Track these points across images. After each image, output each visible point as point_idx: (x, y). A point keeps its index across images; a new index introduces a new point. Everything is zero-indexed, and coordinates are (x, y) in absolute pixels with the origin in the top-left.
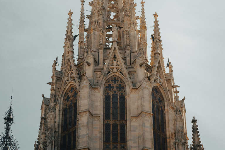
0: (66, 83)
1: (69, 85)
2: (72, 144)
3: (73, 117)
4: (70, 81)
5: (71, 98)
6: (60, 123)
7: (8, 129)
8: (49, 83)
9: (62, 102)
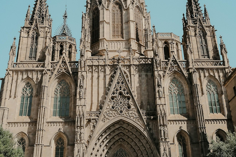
0: (93, 6)
1: (95, 7)
2: (97, 35)
3: (97, 23)
4: (95, 5)
5: (96, 14)
6: (91, 26)
7: (65, 21)
8: (85, 6)
9: (92, 15)
